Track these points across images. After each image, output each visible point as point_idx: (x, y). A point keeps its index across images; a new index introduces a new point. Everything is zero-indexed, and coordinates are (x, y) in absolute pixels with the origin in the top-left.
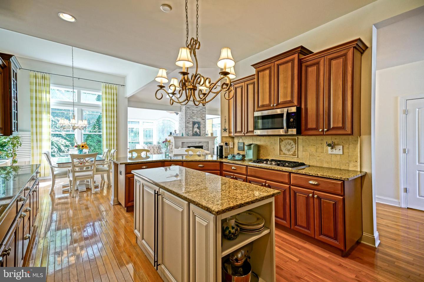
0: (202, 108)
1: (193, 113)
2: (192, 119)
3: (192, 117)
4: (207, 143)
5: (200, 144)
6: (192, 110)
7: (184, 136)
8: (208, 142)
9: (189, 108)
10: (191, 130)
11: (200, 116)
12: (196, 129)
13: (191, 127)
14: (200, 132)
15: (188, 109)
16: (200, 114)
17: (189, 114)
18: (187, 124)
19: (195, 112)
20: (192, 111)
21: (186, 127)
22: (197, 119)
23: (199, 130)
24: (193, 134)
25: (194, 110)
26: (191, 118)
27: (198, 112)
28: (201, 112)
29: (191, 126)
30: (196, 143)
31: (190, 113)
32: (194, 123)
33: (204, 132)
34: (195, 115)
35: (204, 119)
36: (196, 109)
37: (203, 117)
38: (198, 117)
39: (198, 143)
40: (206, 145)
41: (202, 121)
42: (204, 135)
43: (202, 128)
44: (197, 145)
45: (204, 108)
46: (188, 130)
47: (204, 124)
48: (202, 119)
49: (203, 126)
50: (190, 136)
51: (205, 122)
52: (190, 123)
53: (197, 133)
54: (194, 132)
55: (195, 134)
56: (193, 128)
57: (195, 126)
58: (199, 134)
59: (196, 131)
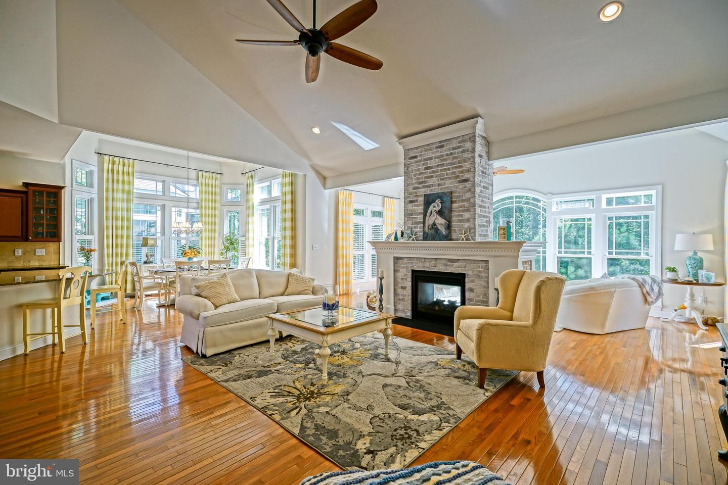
0: (459, 142)
2: (424, 187)
3: (425, 182)
4: (484, 265)
5: (450, 266)
6: (425, 160)
8: (487, 262)
9: (416, 157)
11: (452, 173)
12: (434, 218)
13: (420, 214)
14: (449, 227)
15: (413, 160)
16: (451, 164)
17: (415, 175)
18: (410, 206)
19: (433, 163)
20: (423, 165)
21: (407, 215)
22: (439, 185)
23: (443, 221)
24: (424, 233)
25: (431, 159)
26: (421, 186)
27: (443, 160)
28: (454, 158)
29: (421, 209)
30: (438, 261)
31: (418, 170)
33: (467, 225)
34: (434, 172)
35: (466, 180)
36: (438, 154)
37: (462, 172)
38: (443, 179)
39: (444, 262)
40: (476, 272)
41: (457, 187)
42: (463, 236)
43: (459, 212)
44: (440, 268)
45: (470, 138)
46: (411, 222)
47: (468, 195)
48: (461, 178)
49: (461, 204)
50: (416, 241)
51: (472, 189)
52: (417, 201)
53: (437, 229)
54: (427, 227)
55: (430, 232)
56: (425, 216)
57: (431, 208)
58: (444, 233)
59: (435, 225)
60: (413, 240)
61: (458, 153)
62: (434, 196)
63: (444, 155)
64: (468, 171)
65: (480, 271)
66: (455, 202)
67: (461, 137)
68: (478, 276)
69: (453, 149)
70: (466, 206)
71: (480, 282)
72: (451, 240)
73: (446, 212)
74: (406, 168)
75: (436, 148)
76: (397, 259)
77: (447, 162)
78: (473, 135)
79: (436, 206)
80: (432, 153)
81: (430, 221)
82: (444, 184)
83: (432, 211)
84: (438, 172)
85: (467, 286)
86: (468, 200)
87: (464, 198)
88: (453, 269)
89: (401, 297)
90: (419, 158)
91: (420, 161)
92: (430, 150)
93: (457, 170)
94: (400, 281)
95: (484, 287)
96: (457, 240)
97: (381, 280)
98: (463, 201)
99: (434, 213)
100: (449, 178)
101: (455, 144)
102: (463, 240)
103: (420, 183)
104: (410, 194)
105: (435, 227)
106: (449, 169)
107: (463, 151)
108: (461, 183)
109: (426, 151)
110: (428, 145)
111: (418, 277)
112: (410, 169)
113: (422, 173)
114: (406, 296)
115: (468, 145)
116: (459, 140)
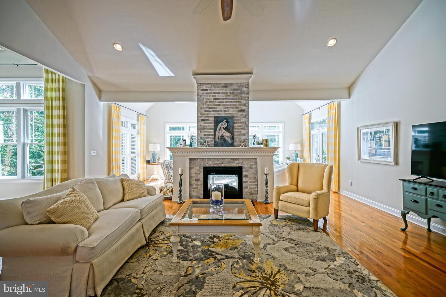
0: (238, 86)
1: (216, 99)
2: (213, 111)
3: (214, 108)
4: (254, 161)
5: (233, 162)
6: (214, 93)
7: (193, 147)
8: (256, 159)
9: (207, 90)
10: (212, 135)
11: (234, 105)
12: (222, 132)
13: (211, 129)
14: (232, 138)
15: (205, 92)
16: (233, 99)
17: (206, 102)
18: (202, 123)
19: (220, 96)
20: (213, 96)
21: (200, 129)
22: (225, 111)
23: (229, 134)
24: (215, 142)
25: (219, 93)
26: (211, 110)
27: (227, 96)
28: (235, 96)
29: (212, 125)
30: (224, 160)
31: (209, 99)
32: (218, 120)
33: (243, 137)
34: (221, 102)
35: (243, 110)
36: (224, 91)
37: (241, 105)
38: (227, 108)
39: (228, 160)
40: (250, 165)
41: (237, 114)
42: (242, 144)
43: (238, 129)
44: (226, 164)
45: (245, 85)
46: (203, 134)
47: (244, 119)
48: (239, 109)
49: (240, 124)
50: (209, 147)
51: (247, 116)
52: (208, 120)
53: (225, 140)
54: (217, 138)
55: (220, 141)
56: (215, 131)
57: (220, 125)
58: (230, 142)
59: (223, 136)
60: (206, 146)
61: (238, 93)
62: (221, 118)
63: (228, 92)
64: (244, 105)
65: (252, 165)
66: (236, 123)
67: (240, 84)
68: (251, 168)
69: (234, 90)
70: (243, 126)
71: (252, 171)
72: (234, 146)
73: (231, 129)
74: (198, 96)
75: (222, 87)
76: (191, 160)
77: (231, 97)
78: (247, 84)
79: (224, 124)
80: (220, 90)
81: (219, 134)
82: (228, 111)
83: (220, 128)
84: (224, 102)
85: (244, 174)
86: (244, 122)
87: (242, 121)
88: (235, 164)
89: (195, 187)
90: (209, 91)
91: (211, 93)
92: (218, 87)
93: (237, 104)
94: (194, 175)
95: (254, 174)
96: (237, 146)
97: (181, 176)
98: (241, 123)
99: (222, 129)
100: (232, 107)
101: (235, 87)
102: (242, 146)
103: (210, 108)
104: (203, 115)
105: (223, 138)
106: (232, 102)
107: (241, 93)
108: (239, 111)
109: (215, 87)
110: (216, 84)
111: (208, 171)
112: (202, 97)
113: (212, 102)
114: (199, 185)
115: (244, 89)
116: (238, 85)
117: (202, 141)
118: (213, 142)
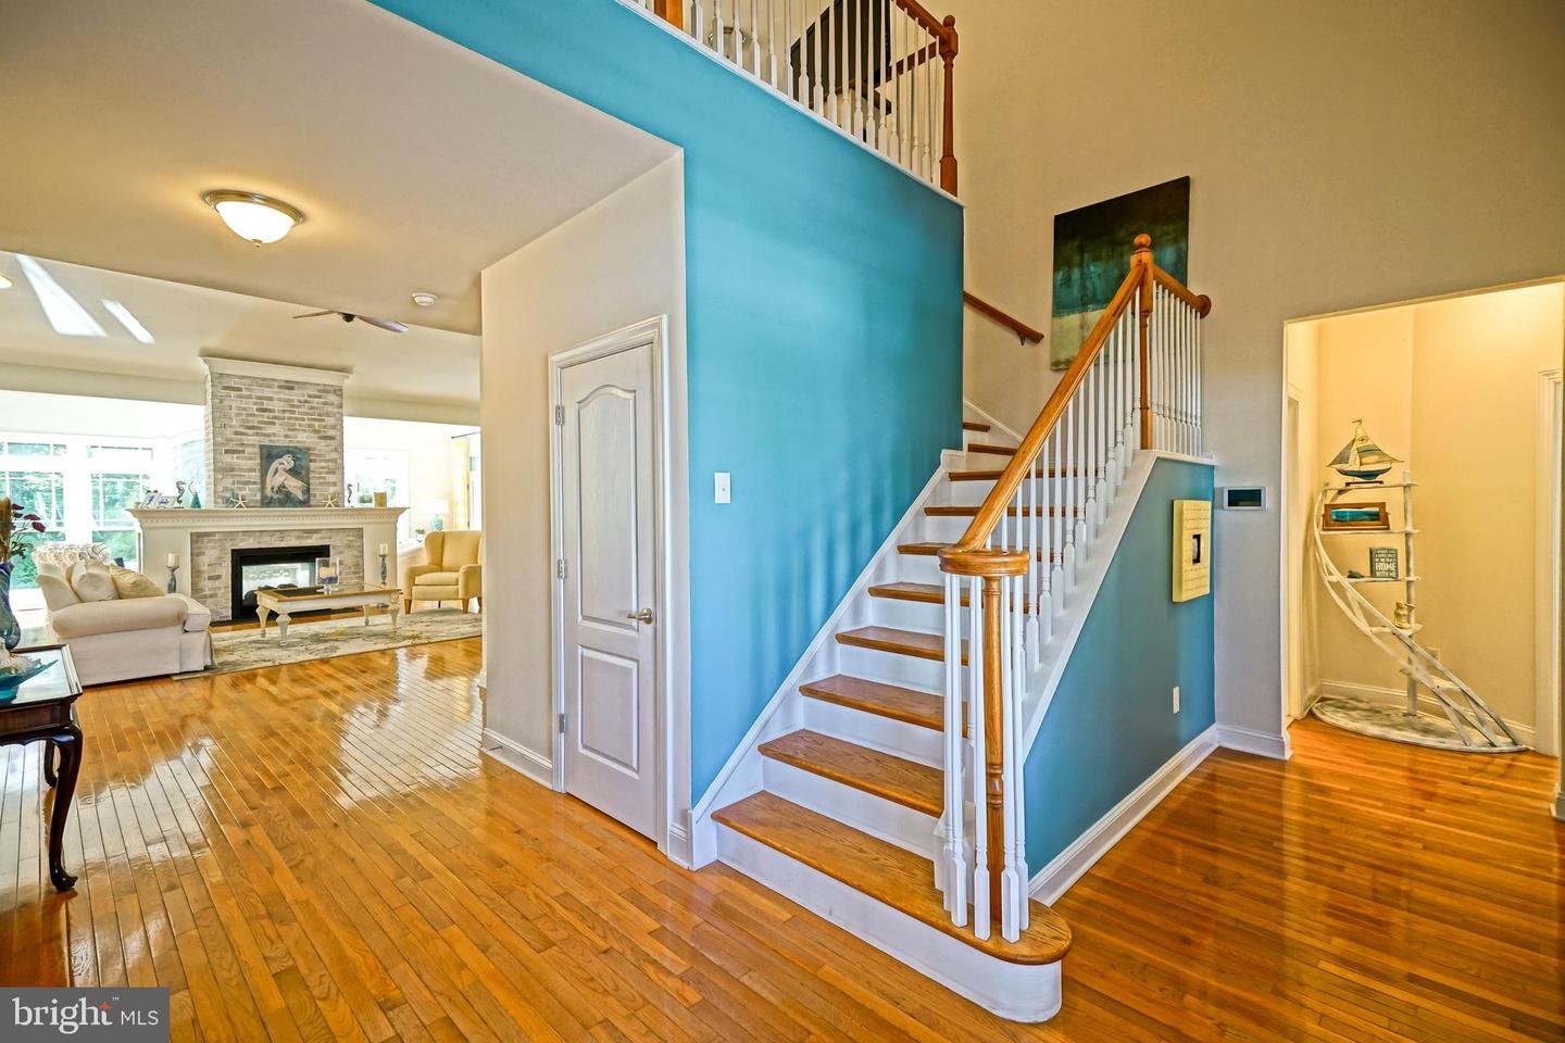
0: (319, 391)
1: (263, 410)
2: (257, 434)
3: (260, 428)
4: (356, 533)
5: (307, 538)
6: (259, 398)
7: (203, 508)
8: (360, 530)
9: (239, 389)
10: (255, 483)
11: (309, 426)
13: (251, 470)
14: (307, 491)
15: (233, 393)
16: (307, 414)
17: (238, 415)
18: (228, 459)
19: (277, 406)
20: (255, 404)
21: (221, 470)
22: (286, 436)
23: (300, 484)
24: (264, 497)
25: (271, 399)
26: (250, 432)
27: (293, 406)
28: (312, 408)
29: (253, 463)
30: (285, 534)
31: (245, 409)
33: (332, 489)
34: (275, 418)
35: (333, 438)
36: (282, 396)
37: (325, 427)
38: (294, 430)
39: (297, 534)
40: (345, 542)
41: (317, 443)
42: (328, 502)
43: (320, 473)
44: (292, 542)
45: (335, 390)
46: (230, 481)
47: (334, 455)
48: (322, 434)
49: (323, 464)
50: (247, 507)
51: (339, 449)
52: (243, 452)
53: (288, 494)
54: (269, 489)
55: (275, 496)
56: (264, 474)
57: (275, 464)
58: (301, 498)
59: (284, 487)
60: (240, 506)
61: (317, 403)
63: (293, 400)
64: (334, 427)
65: (352, 541)
66: (315, 461)
67: (322, 387)
68: (349, 547)
69: (310, 396)
70: (330, 467)
71: (351, 553)
72: (310, 506)
73: (304, 472)
74: (215, 400)
76: (197, 538)
77: (302, 410)
78: (338, 389)
79: (285, 463)
80: (273, 392)
81: (274, 482)
82: (296, 437)
83: (277, 469)
84: (284, 419)
86: (335, 461)
87: (327, 458)
88: (311, 542)
89: (207, 592)
90: (244, 393)
91: (250, 397)
92: (269, 387)
93: (317, 424)
94: (205, 568)
95: (357, 557)
96: (318, 506)
97: (173, 570)
98: (326, 461)
99: (280, 471)
100: (304, 430)
101: (311, 391)
102: (330, 506)
103: (249, 428)
104: (228, 440)
105: (285, 490)
106: (304, 420)
107: (326, 403)
108: (322, 439)
109: (260, 386)
110: (265, 379)
111: (243, 558)
112: (227, 403)
113: (253, 415)
114: (220, 588)
115: (332, 398)
116: (318, 388)
117: (228, 495)
118: (258, 497)
